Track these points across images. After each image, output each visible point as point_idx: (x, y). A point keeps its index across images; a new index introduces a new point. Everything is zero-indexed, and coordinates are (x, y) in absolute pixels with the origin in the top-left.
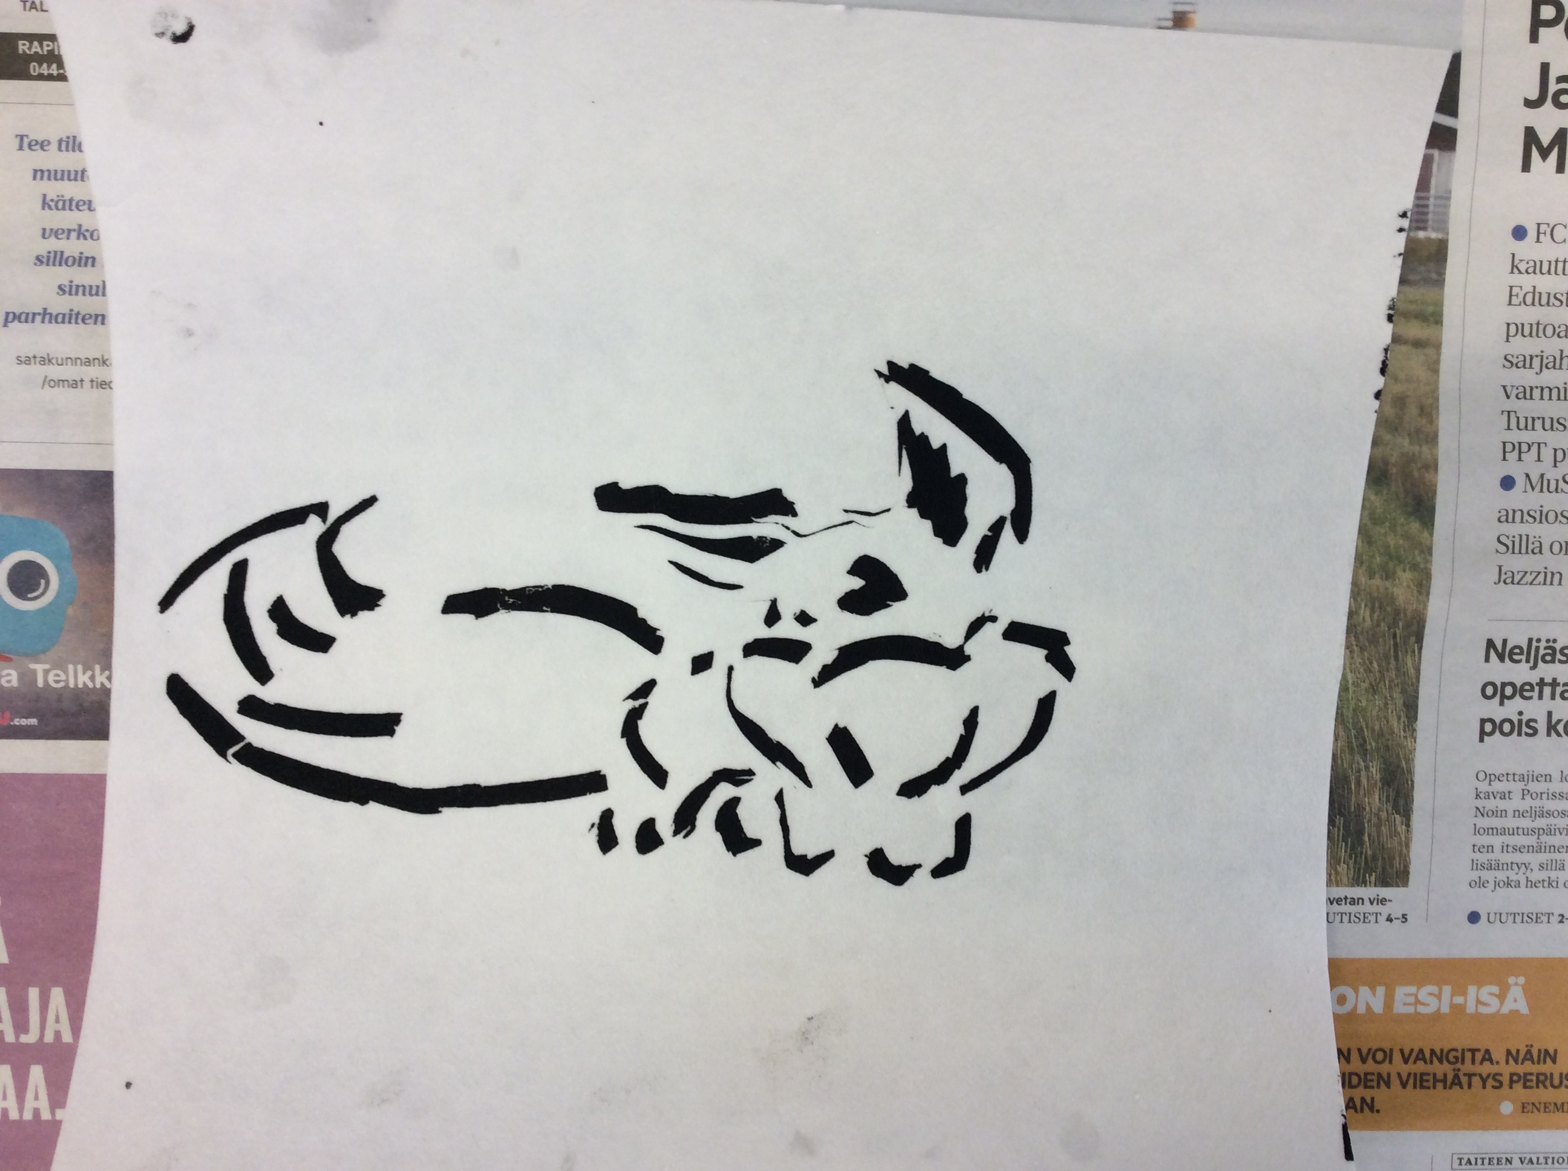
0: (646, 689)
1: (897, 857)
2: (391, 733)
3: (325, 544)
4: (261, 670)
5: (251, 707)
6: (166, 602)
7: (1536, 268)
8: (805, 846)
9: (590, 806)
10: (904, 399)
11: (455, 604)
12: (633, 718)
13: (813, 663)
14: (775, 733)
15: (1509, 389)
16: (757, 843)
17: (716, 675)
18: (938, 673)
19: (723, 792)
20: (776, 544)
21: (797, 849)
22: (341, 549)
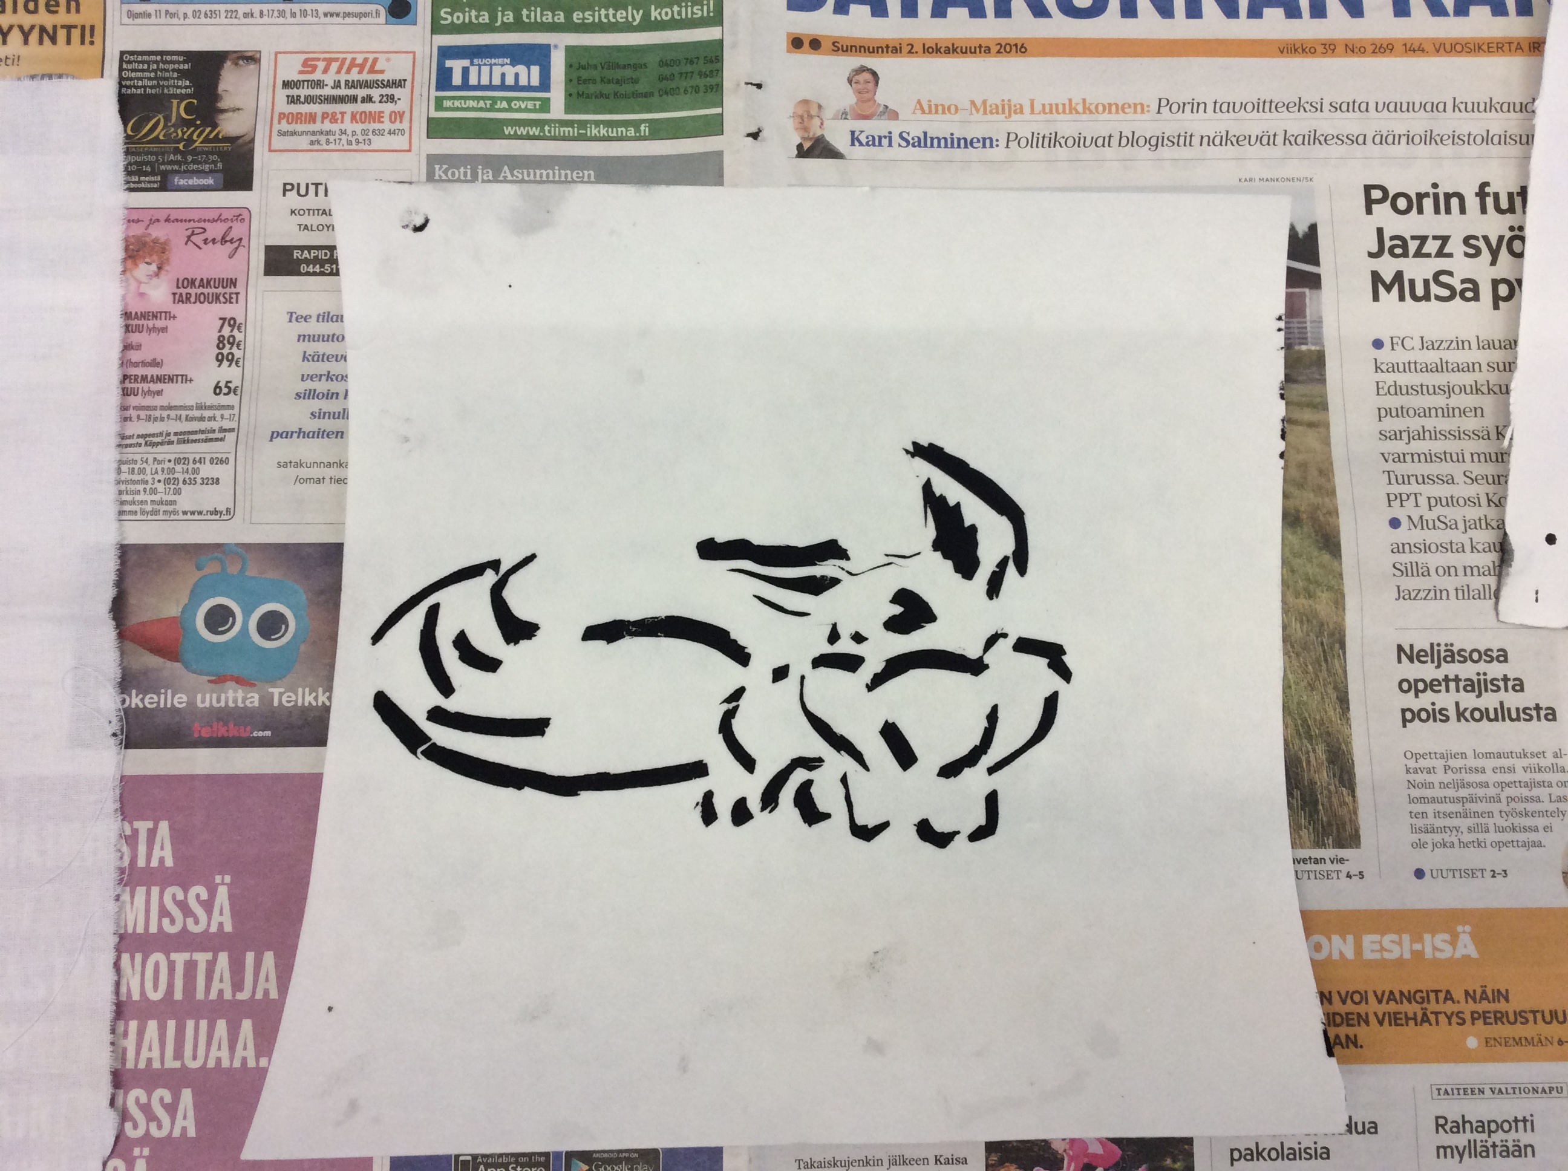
0: (738, 694)
1: (940, 825)
2: (542, 734)
3: (497, 591)
4: (445, 686)
5: (437, 715)
6: (377, 637)
7: (1394, 368)
8: (866, 818)
9: (694, 789)
10: (926, 470)
11: (592, 633)
12: (728, 718)
13: (866, 672)
14: (839, 728)
15: (1386, 456)
16: (827, 816)
17: (791, 683)
18: (966, 678)
19: (800, 776)
20: (835, 582)
21: (860, 821)
22: (509, 594)
